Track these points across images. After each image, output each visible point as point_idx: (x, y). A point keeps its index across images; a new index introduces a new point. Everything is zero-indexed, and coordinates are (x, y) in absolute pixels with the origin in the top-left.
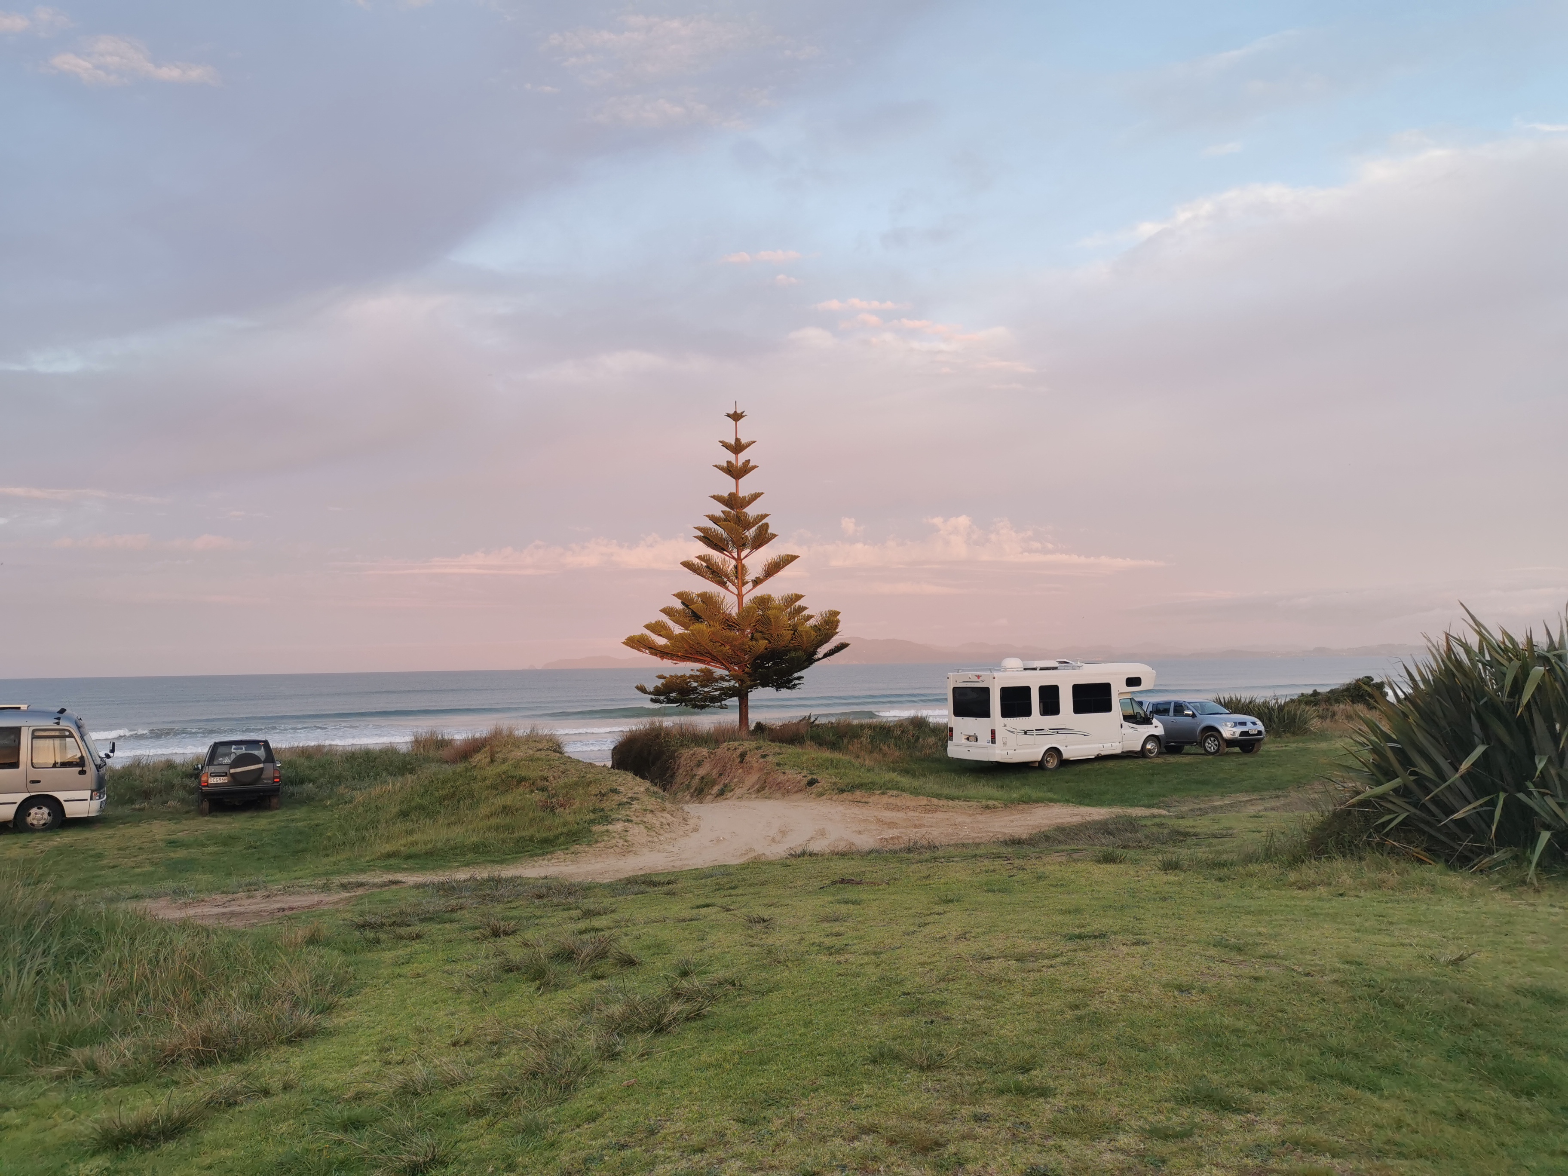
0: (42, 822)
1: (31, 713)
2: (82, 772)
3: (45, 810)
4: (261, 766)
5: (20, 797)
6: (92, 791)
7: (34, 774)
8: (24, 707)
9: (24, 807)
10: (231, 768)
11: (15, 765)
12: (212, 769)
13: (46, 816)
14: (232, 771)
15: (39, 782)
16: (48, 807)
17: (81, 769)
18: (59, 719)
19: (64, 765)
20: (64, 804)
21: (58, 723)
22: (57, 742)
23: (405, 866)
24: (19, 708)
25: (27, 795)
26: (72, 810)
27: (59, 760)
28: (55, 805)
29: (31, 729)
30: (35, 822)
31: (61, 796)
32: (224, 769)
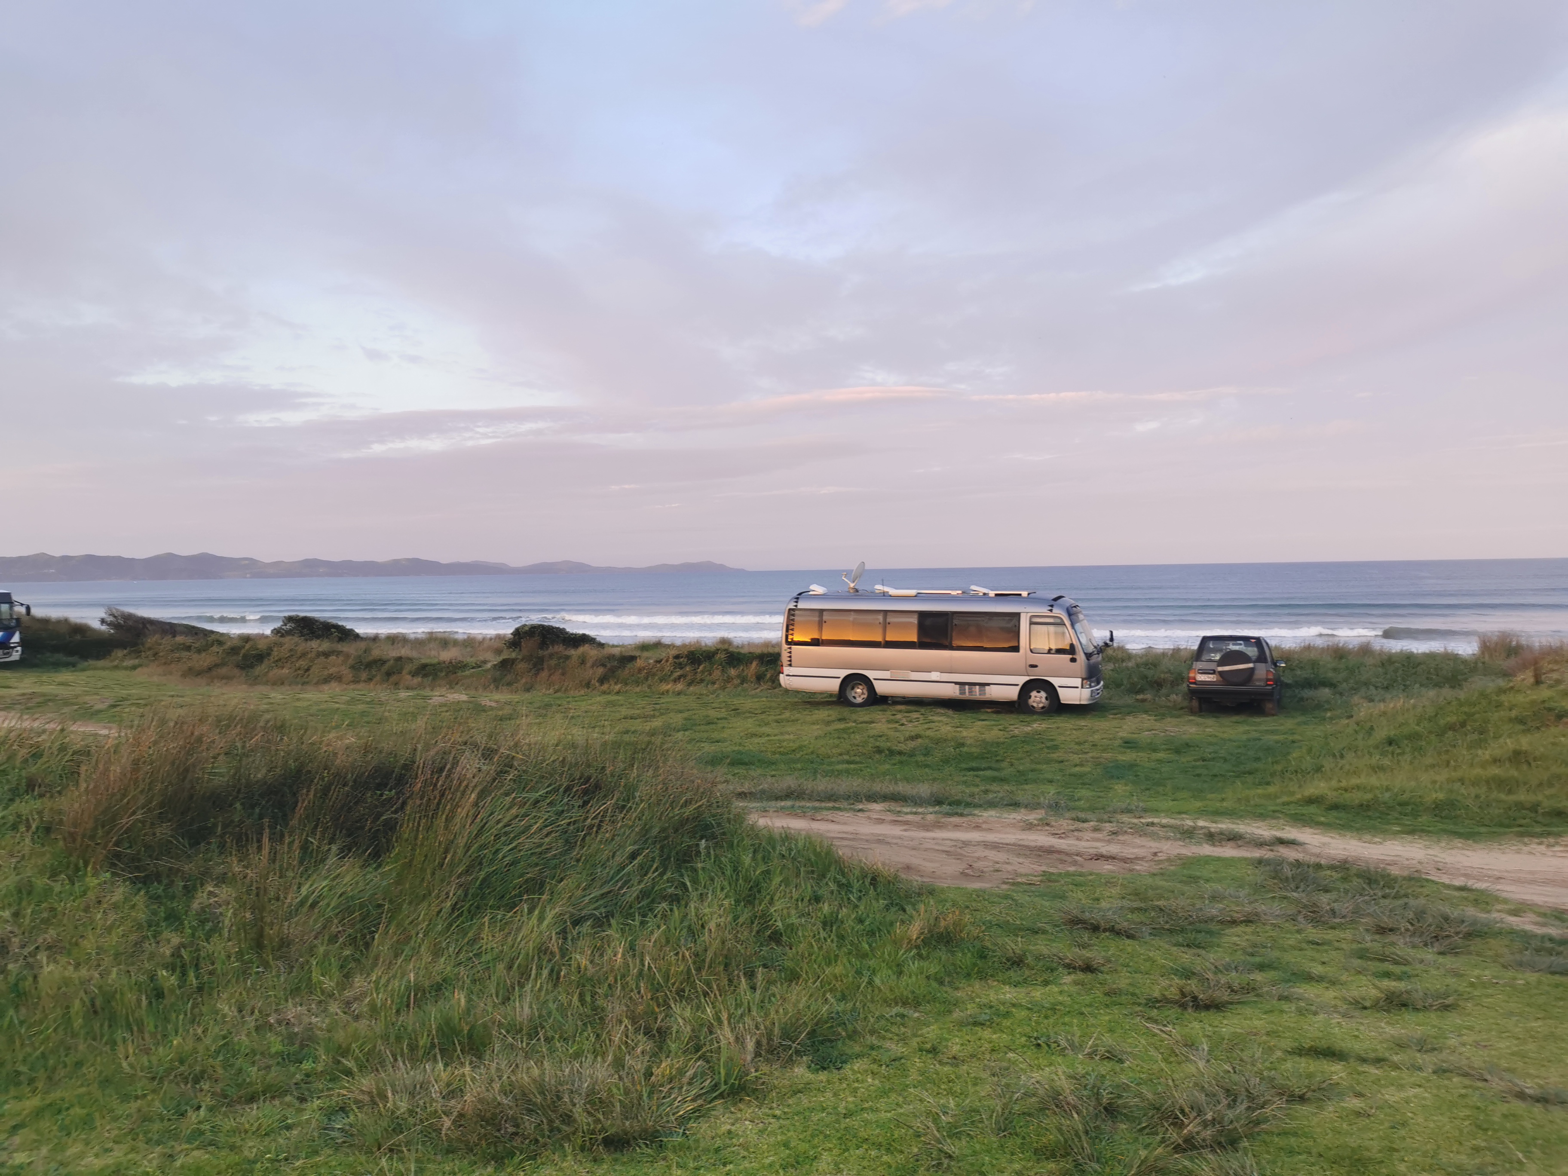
0: (1041, 705)
1: (1032, 599)
2: (1073, 660)
3: (1043, 694)
4: (1251, 665)
5: (1022, 680)
6: (1083, 679)
7: (1034, 659)
8: (1024, 594)
9: (1027, 689)
10: (1218, 666)
11: (1016, 649)
12: (1199, 665)
13: (1044, 700)
14: (1220, 669)
15: (1036, 666)
16: (1045, 691)
17: (1071, 656)
18: (1052, 606)
19: (1059, 651)
20: (1059, 689)
21: (1051, 610)
22: (1052, 628)
23: (1322, 819)
24: (1020, 595)
25: (1027, 678)
26: (1068, 696)
27: (1054, 647)
28: (1051, 690)
29: (1030, 615)
30: (1035, 705)
31: (1056, 681)
32: (1212, 666)
